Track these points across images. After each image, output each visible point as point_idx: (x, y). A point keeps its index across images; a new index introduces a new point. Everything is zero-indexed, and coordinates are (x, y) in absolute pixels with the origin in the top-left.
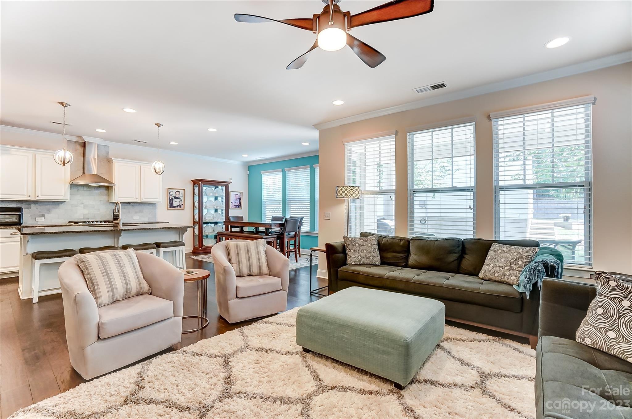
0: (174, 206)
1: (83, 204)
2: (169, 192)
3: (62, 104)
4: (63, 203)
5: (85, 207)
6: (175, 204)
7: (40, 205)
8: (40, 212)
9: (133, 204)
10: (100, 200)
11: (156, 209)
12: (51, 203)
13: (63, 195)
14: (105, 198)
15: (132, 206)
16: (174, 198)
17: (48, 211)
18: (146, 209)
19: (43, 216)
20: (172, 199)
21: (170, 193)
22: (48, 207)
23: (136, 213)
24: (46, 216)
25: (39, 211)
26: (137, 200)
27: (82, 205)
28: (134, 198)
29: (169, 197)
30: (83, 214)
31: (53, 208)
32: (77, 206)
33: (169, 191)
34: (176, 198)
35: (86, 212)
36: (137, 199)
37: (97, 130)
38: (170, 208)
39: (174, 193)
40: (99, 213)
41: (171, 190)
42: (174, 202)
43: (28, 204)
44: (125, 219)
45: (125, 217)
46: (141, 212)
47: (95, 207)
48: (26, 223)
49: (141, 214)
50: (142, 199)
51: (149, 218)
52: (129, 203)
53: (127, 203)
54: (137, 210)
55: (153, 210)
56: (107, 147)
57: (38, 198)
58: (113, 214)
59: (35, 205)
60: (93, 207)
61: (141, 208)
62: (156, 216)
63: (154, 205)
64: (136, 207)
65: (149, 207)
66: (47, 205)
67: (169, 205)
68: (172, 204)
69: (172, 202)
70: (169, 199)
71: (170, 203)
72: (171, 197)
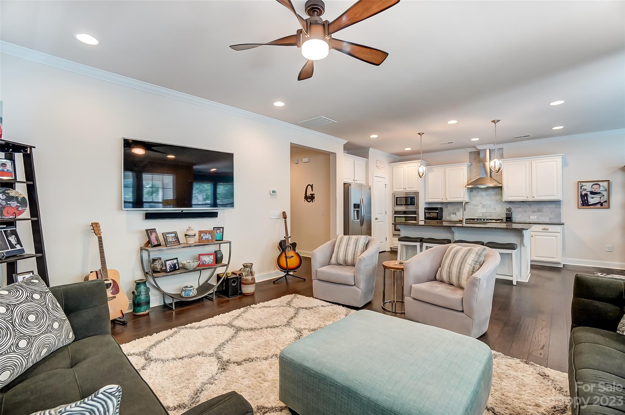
0: (589, 203)
1: (482, 203)
2: (580, 186)
3: (419, 134)
4: (468, 204)
5: (484, 206)
6: (592, 201)
7: (453, 205)
8: (453, 210)
9: (531, 203)
10: (496, 200)
11: (560, 208)
12: (460, 204)
13: (462, 197)
14: (498, 198)
15: (529, 204)
16: (589, 193)
17: (458, 210)
18: (546, 209)
19: (455, 214)
20: (586, 195)
21: (583, 188)
22: (458, 206)
23: (534, 212)
24: (457, 213)
26: (527, 199)
27: (481, 205)
28: (524, 196)
29: (581, 192)
31: (461, 207)
32: (477, 206)
33: (580, 184)
34: (592, 193)
35: (484, 210)
36: (527, 197)
37: (472, 140)
38: (583, 206)
39: (589, 187)
42: (589, 198)
43: (446, 205)
44: (521, 218)
45: (521, 216)
46: (539, 211)
47: (492, 206)
48: (445, 218)
49: (540, 213)
50: (534, 197)
51: (550, 219)
52: (523, 202)
53: (521, 202)
54: (535, 209)
55: (555, 209)
56: (502, 150)
57: (447, 200)
58: (506, 213)
59: (450, 205)
60: (490, 206)
61: (539, 206)
62: (561, 216)
63: (557, 203)
64: (534, 206)
65: (550, 206)
66: (457, 205)
67: (581, 202)
68: (586, 201)
69: (586, 199)
70: (581, 195)
71: (582, 201)
72: (583, 193)
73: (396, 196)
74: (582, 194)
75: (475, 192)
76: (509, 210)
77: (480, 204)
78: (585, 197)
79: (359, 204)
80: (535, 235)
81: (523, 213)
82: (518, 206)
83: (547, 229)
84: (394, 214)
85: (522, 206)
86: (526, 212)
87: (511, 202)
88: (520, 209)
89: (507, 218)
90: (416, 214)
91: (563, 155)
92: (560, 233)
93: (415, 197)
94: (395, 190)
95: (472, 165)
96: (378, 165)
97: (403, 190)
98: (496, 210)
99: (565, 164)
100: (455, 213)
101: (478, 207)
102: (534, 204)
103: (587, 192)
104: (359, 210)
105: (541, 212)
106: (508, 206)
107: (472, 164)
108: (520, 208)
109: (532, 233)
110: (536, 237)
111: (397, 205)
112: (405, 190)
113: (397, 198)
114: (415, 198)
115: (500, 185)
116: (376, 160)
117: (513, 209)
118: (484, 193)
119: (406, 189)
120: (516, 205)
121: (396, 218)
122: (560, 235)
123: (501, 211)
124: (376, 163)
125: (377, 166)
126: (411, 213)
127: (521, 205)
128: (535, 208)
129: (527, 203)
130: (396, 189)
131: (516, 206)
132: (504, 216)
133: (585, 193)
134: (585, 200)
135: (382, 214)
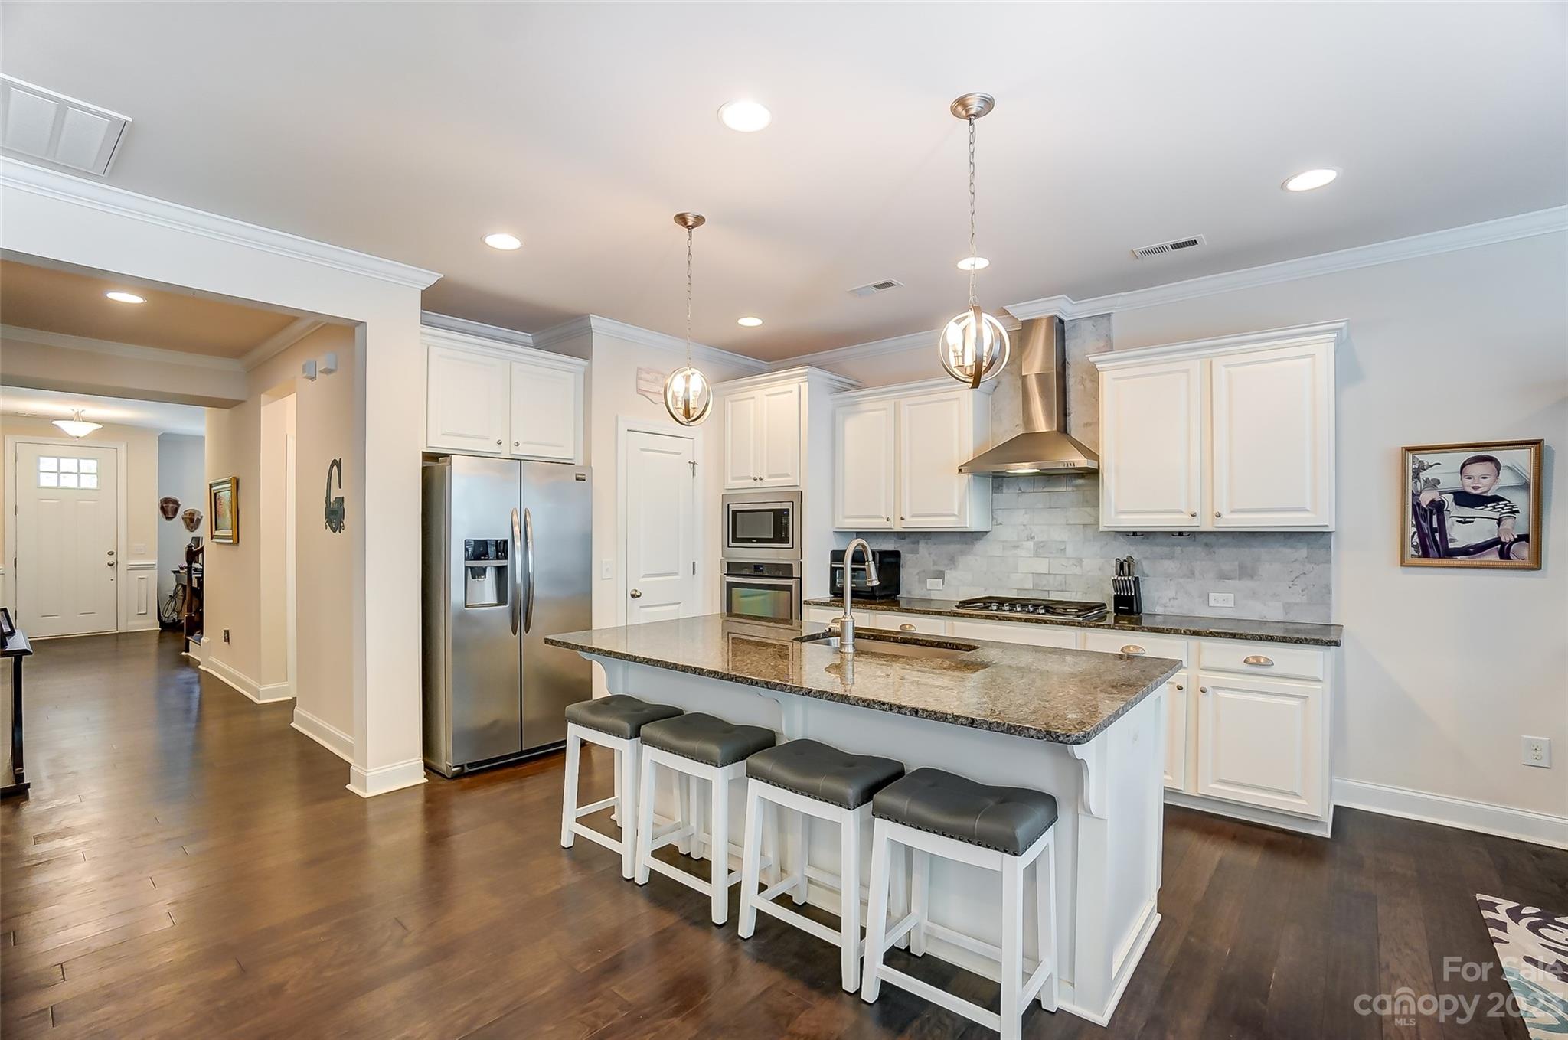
0: (1451, 545)
1: (1032, 538)
2: (1412, 469)
4: (985, 537)
5: (1040, 549)
6: (1459, 535)
7: (935, 544)
8: (935, 563)
9: (1211, 539)
10: (1079, 527)
11: (1329, 562)
12: (959, 539)
13: (957, 512)
14: (1078, 515)
15: (1206, 545)
16: (1449, 498)
17: (951, 560)
18: (1271, 562)
19: (940, 575)
20: (1438, 507)
21: (1423, 475)
22: (953, 548)
23: (1224, 577)
24: (948, 575)
25: (933, 561)
26: (1195, 522)
27: (1030, 544)
28: (1180, 513)
29: (1415, 496)
30: (1033, 573)
31: (963, 553)
32: (1018, 547)
33: (1413, 459)
34: (1464, 499)
35: (1041, 566)
36: (1194, 516)
38: (1426, 554)
39: (1446, 472)
40: (1077, 570)
41: (1427, 458)
42: (1449, 523)
43: (914, 543)
44: (1175, 603)
45: (1174, 595)
46: (1246, 572)
47: (1070, 551)
48: (909, 592)
49: (1247, 584)
50: (1218, 516)
51: (1287, 607)
52: (1181, 534)
53: (1172, 534)
54: (1226, 567)
55: (1309, 566)
56: (1104, 320)
57: (904, 524)
58: (1114, 580)
59: (927, 543)
60: (1062, 550)
61: (1245, 554)
62: (1330, 598)
63: (1315, 539)
64: (1223, 550)
65: (1287, 551)
66: (949, 543)
67: (1416, 540)
68: (1437, 536)
69: (1435, 525)
70: (1416, 506)
71: (1422, 536)
72: (1425, 499)
73: (732, 507)
74: (1419, 504)
75: (1011, 491)
76: (1124, 566)
77: (1028, 540)
78: (1435, 518)
79: (506, 542)
80: (1213, 687)
81: (1181, 580)
82: (1166, 550)
83: (1268, 663)
84: (727, 575)
85: (1178, 549)
86: (1192, 574)
87: (1135, 534)
88: (1169, 566)
89: (1119, 600)
90: (792, 578)
91: (1340, 329)
92: (1320, 681)
93: (788, 510)
94: (732, 484)
95: (1001, 387)
96: (644, 386)
97: (751, 483)
98: (1081, 567)
99: (1348, 372)
100: (941, 571)
101: (1018, 552)
102: (1223, 545)
103: (1441, 493)
104: (506, 566)
105: (1252, 577)
106: (1123, 549)
107: (999, 383)
108: (1171, 557)
109: (1203, 675)
110: (1222, 694)
111: (735, 540)
112: (758, 484)
113: (735, 512)
114: (788, 514)
115: (1093, 465)
116: (639, 369)
117: (1145, 563)
118: (1038, 497)
119: (761, 479)
120: (1157, 545)
121: (734, 590)
122: (1320, 693)
123: (1100, 569)
124: (638, 378)
125: (639, 391)
126: (776, 574)
127: (1174, 545)
128: (1228, 557)
129: (1199, 538)
130: (734, 479)
131: (1157, 549)
132: (1105, 594)
133: (1433, 501)
134: (1434, 531)
135: (676, 574)
